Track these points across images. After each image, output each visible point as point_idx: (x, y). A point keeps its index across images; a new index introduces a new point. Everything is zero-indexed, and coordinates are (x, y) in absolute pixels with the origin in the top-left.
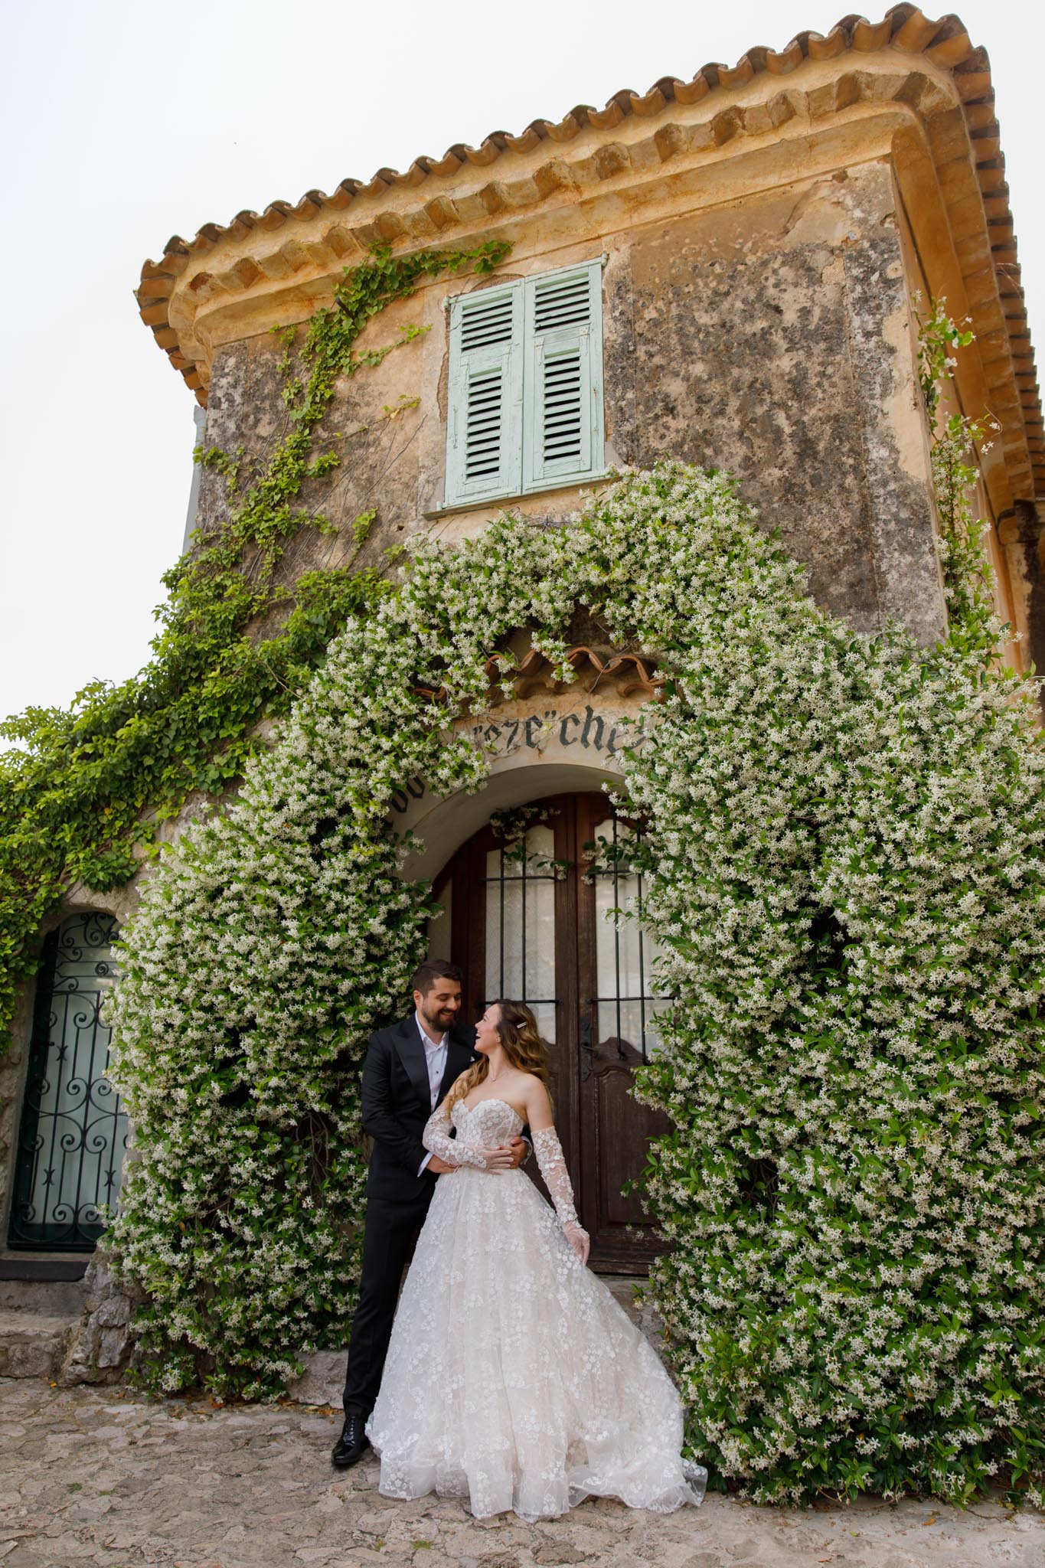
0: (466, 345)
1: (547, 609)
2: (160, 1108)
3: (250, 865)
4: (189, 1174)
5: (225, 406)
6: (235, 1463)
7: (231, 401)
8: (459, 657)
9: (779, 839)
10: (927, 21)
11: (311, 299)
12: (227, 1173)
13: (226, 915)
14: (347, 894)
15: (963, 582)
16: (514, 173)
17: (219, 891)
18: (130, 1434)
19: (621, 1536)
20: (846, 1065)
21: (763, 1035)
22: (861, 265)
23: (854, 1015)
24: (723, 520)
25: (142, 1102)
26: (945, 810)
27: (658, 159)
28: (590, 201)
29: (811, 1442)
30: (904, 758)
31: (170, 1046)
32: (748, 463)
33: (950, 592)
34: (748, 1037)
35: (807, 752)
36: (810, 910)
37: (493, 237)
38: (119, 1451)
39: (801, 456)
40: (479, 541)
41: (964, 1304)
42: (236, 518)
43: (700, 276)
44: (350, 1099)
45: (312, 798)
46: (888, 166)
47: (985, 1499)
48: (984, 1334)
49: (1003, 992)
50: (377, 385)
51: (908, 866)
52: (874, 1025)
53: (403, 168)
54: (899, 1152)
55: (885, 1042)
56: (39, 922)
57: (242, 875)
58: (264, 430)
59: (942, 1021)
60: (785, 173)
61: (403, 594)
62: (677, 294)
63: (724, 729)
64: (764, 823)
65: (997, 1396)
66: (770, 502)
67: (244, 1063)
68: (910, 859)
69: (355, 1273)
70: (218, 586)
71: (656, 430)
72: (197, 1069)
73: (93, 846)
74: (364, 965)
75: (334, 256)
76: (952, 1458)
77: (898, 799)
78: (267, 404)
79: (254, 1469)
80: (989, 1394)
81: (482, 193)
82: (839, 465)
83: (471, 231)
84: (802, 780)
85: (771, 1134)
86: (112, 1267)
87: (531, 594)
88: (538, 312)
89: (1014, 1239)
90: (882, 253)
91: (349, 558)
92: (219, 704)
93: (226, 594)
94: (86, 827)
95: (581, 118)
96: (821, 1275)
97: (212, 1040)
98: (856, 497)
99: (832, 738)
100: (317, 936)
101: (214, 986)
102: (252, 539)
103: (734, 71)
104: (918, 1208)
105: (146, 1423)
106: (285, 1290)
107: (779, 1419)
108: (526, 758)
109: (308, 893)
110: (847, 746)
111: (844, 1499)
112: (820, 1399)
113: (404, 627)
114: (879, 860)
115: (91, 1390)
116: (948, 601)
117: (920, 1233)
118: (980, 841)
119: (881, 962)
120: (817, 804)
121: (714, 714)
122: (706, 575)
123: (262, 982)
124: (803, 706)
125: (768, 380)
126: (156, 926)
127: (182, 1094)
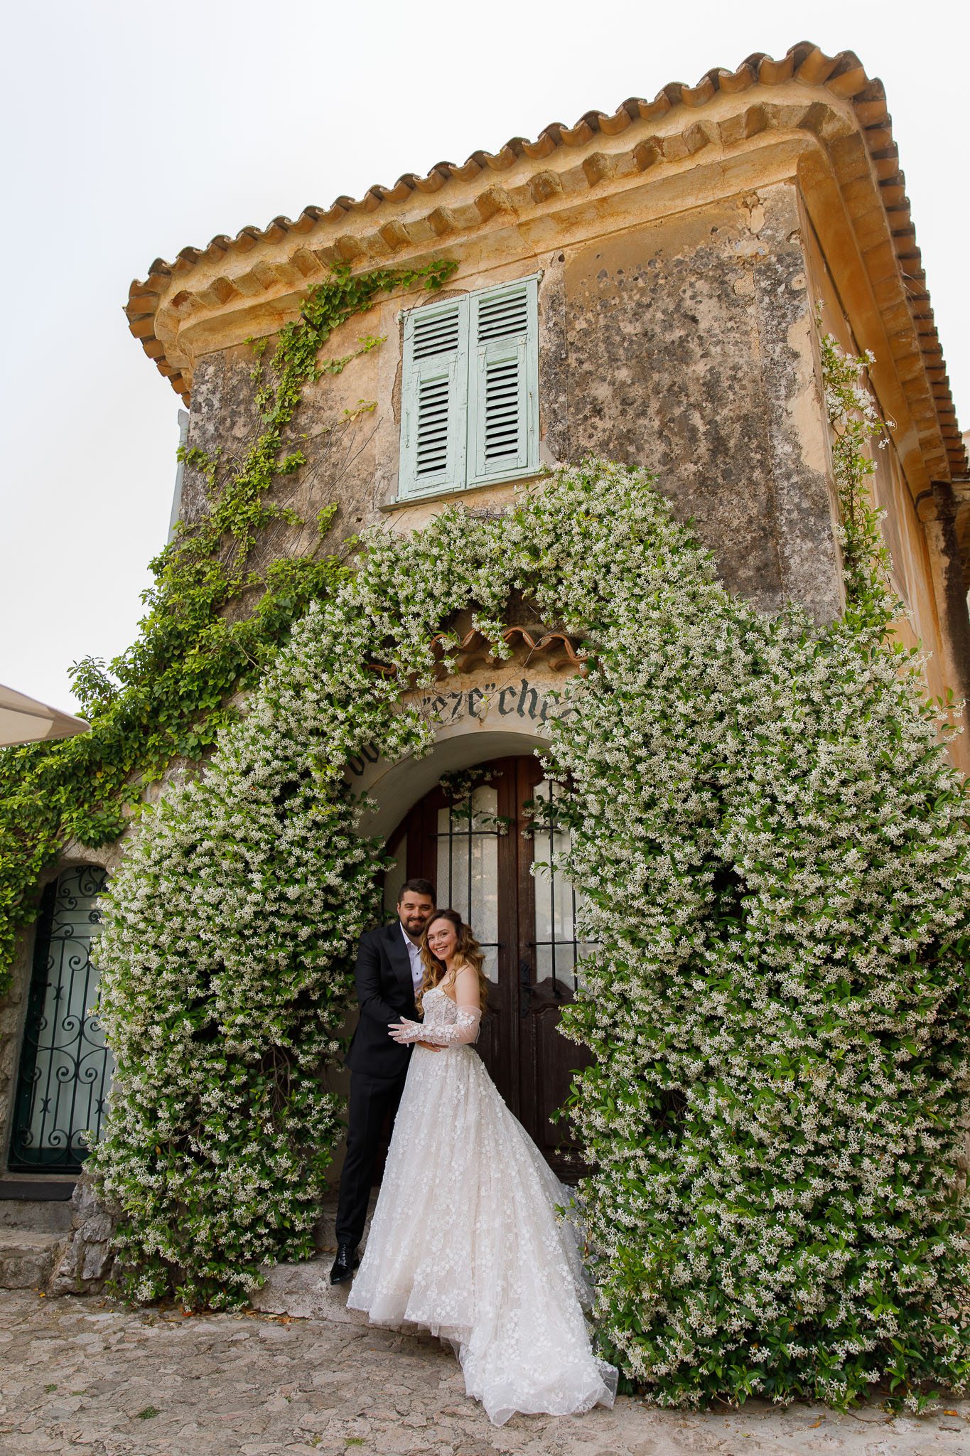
0: (417, 354)
1: (485, 593)
2: (139, 1044)
3: (220, 825)
4: (164, 1103)
5: (205, 410)
6: (196, 1367)
7: (210, 406)
8: (408, 636)
9: (685, 801)
10: (825, 58)
11: (281, 314)
12: (198, 1102)
13: (200, 869)
14: (307, 850)
15: (860, 565)
16: (458, 199)
17: (193, 847)
18: (105, 1340)
19: (535, 1436)
20: (744, 1005)
21: (672, 978)
22: (768, 278)
23: (752, 959)
24: (639, 513)
25: (123, 1038)
26: (831, 774)
27: (586, 184)
28: (527, 223)
29: (707, 1350)
30: (796, 727)
31: (147, 987)
32: (666, 460)
33: (849, 575)
34: (660, 979)
35: (711, 722)
36: (714, 864)
37: (441, 257)
38: (93, 1355)
39: (714, 452)
40: (425, 532)
41: (851, 1225)
42: (214, 511)
43: (625, 289)
44: (310, 1034)
45: (276, 764)
46: (794, 187)
47: (869, 1404)
48: (869, 1253)
49: (886, 939)
50: (339, 390)
51: (799, 826)
52: (770, 969)
53: (359, 196)
54: (788, 1086)
55: (779, 984)
56: (37, 876)
57: (213, 833)
58: (240, 432)
59: (829, 965)
60: (700, 196)
61: (359, 580)
62: (604, 306)
63: (638, 701)
64: (671, 786)
65: (877, 1310)
66: (686, 495)
67: (214, 1002)
68: (800, 819)
69: (312, 1193)
70: (199, 572)
71: (585, 430)
72: (172, 1008)
73: (86, 806)
74: (323, 913)
75: (300, 275)
76: (838, 1367)
77: (791, 764)
78: (242, 408)
79: (213, 1372)
80: (871, 1308)
81: (430, 217)
82: (748, 460)
83: (423, 252)
84: (707, 747)
85: (681, 1068)
86: (95, 1188)
87: (471, 579)
88: (481, 324)
89: (895, 1165)
90: (788, 267)
91: (314, 547)
92: (198, 679)
93: (205, 580)
94: (79, 789)
95: (516, 149)
96: (722, 1197)
97: (186, 981)
98: (763, 489)
99: (733, 709)
100: (279, 888)
101: (187, 933)
102: (228, 530)
103: (652, 105)
104: (807, 1136)
105: (121, 1330)
106: (248, 1208)
107: (678, 1329)
108: (469, 726)
109: (272, 849)
110: (746, 717)
111: (734, 1403)
112: (717, 1311)
113: (360, 609)
114: (773, 820)
115: (75, 1300)
116: (846, 582)
117: (810, 1159)
118: (864, 802)
119: (774, 911)
120: (719, 769)
121: (629, 688)
122: (623, 562)
123: (229, 930)
124: (707, 681)
125: (684, 384)
126: (136, 879)
127: (157, 1030)
